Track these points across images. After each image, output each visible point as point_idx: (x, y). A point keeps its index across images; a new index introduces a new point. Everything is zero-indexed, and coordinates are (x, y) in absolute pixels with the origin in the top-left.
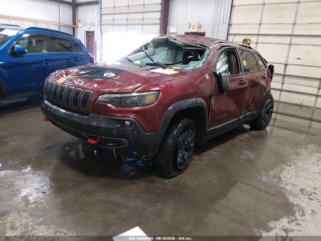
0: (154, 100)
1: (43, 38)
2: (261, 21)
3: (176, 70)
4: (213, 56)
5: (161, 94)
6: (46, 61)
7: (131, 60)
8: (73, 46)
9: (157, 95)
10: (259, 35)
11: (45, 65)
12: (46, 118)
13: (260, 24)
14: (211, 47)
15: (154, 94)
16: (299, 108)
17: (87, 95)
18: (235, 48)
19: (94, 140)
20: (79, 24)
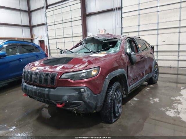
0: (97, 73)
1: (16, 46)
2: (139, 24)
3: (104, 54)
4: (124, 43)
5: (100, 69)
6: (19, 59)
7: (73, 52)
8: (34, 48)
9: (98, 70)
10: (139, 31)
11: (19, 62)
12: (25, 94)
13: (139, 25)
14: (121, 39)
15: (96, 69)
16: (169, 68)
17: (54, 76)
18: (133, 38)
19: (60, 105)
20: (35, 37)
